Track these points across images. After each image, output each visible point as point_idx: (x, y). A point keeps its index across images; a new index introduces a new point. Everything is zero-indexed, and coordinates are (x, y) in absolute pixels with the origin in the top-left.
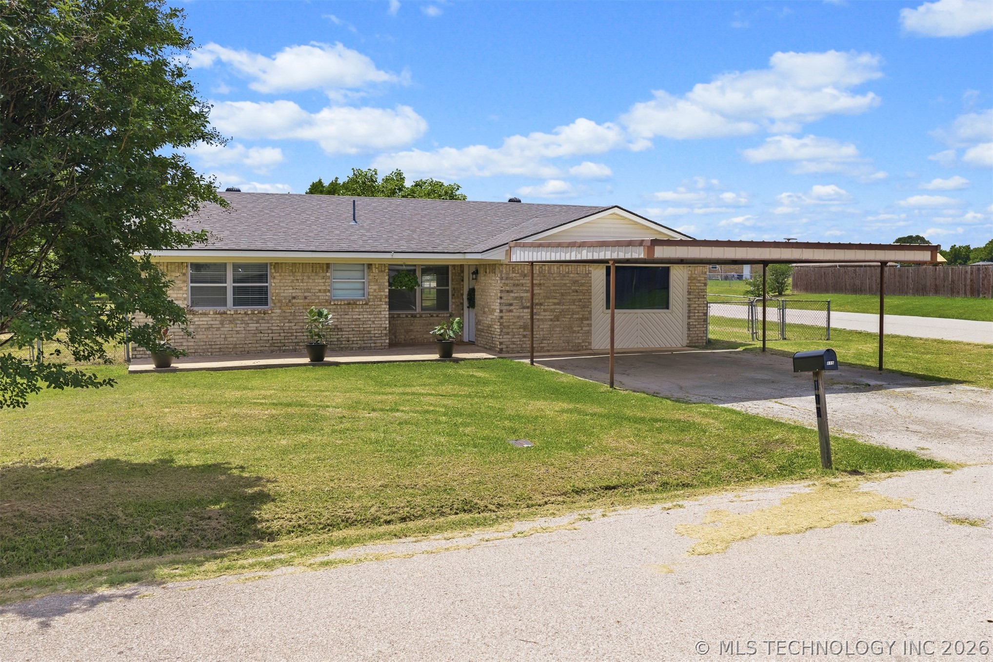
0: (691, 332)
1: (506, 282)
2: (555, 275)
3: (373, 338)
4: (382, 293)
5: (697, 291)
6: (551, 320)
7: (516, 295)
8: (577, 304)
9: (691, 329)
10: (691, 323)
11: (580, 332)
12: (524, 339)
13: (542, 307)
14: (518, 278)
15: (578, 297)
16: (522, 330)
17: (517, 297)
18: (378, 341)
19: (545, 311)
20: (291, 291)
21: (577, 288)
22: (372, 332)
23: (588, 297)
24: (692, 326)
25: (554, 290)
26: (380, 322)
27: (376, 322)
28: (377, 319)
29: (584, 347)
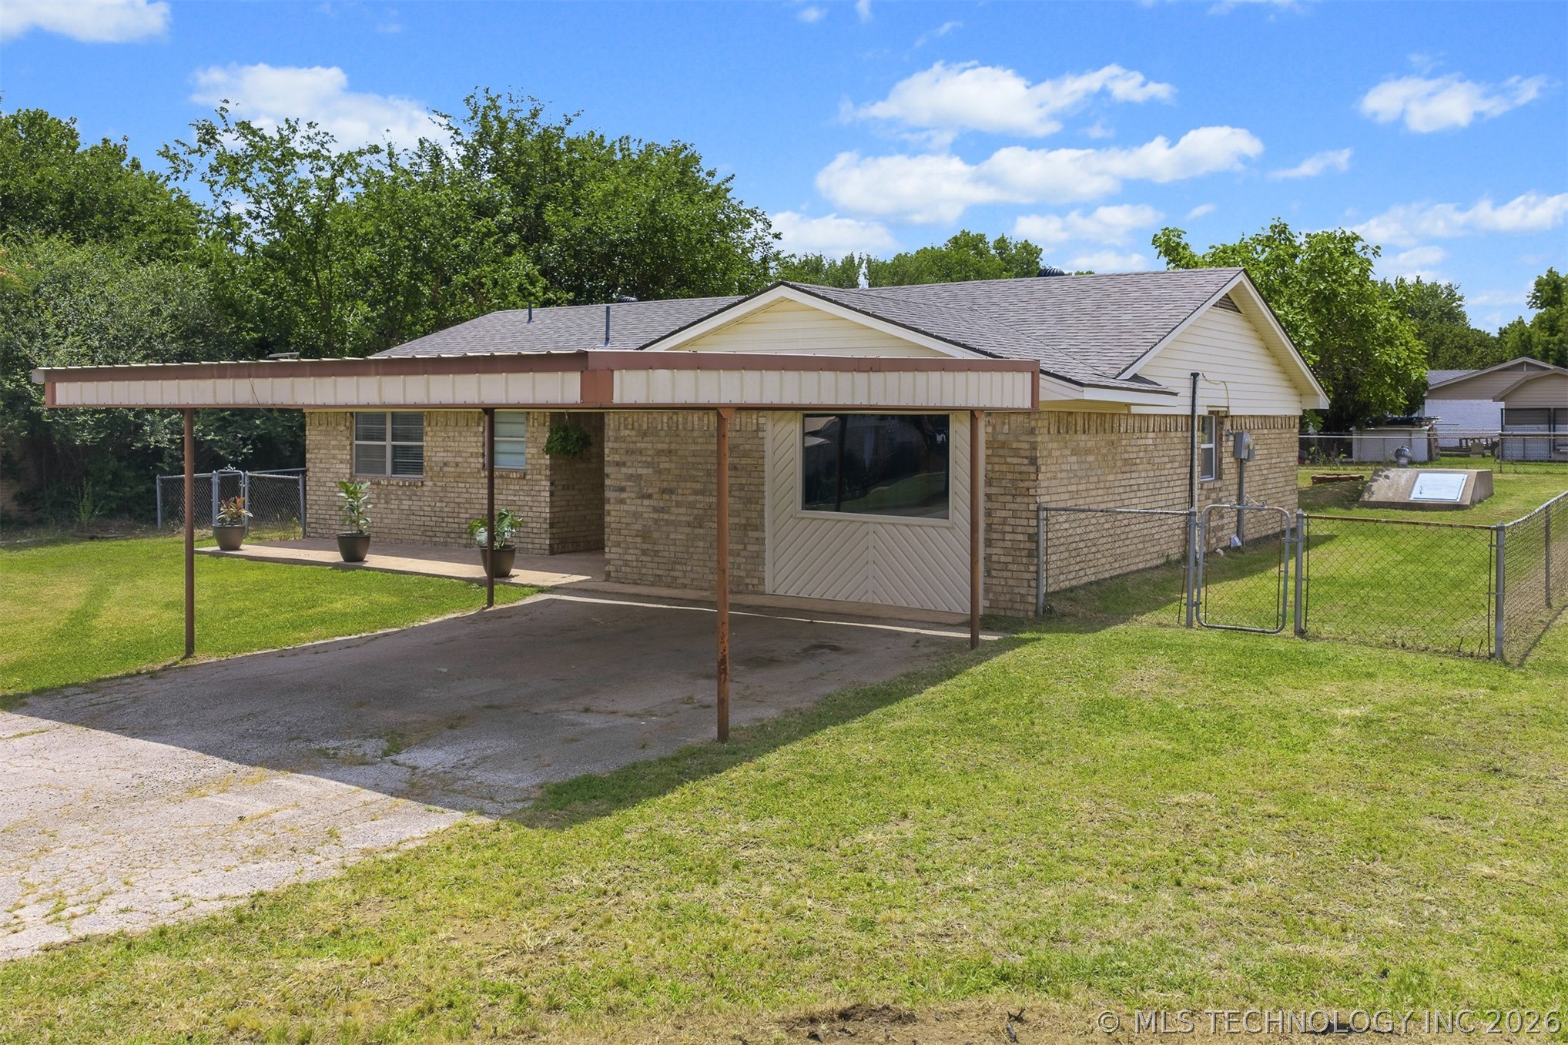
0: (995, 581)
1: (616, 445)
2: (695, 434)
3: (531, 535)
4: (542, 461)
5: (1010, 476)
6: (689, 524)
7: (631, 471)
8: (737, 494)
9: (994, 573)
10: (995, 558)
11: (743, 553)
12: (643, 558)
13: (674, 497)
14: (634, 439)
15: (739, 481)
16: (639, 540)
17: (631, 475)
18: (537, 541)
19: (678, 505)
20: (442, 454)
21: (736, 461)
22: (530, 525)
23: (756, 481)
24: (996, 566)
25: (693, 464)
26: (539, 510)
27: (534, 509)
28: (536, 504)
29: (750, 587)
